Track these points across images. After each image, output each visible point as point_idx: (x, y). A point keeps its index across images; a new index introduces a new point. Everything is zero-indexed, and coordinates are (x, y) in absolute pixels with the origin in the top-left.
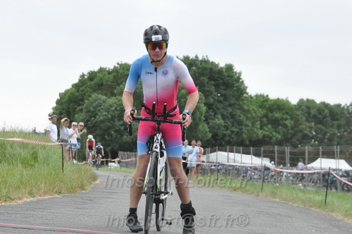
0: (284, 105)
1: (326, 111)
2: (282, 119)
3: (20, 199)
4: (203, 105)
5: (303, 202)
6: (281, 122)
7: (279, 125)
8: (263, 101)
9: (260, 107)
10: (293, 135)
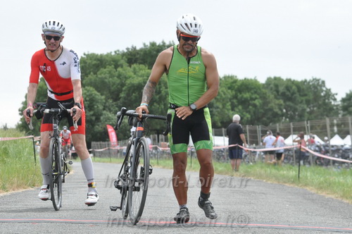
0: (252, 83)
2: (252, 99)
5: (277, 178)
6: (250, 102)
7: (249, 105)
8: (232, 83)
9: (229, 88)
10: (264, 115)
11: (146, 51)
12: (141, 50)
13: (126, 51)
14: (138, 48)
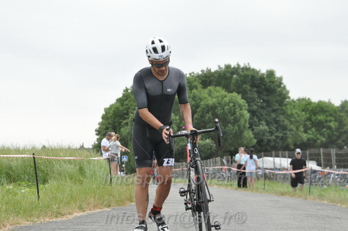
0: (327, 107)
2: (326, 121)
3: (70, 214)
4: (246, 112)
6: (325, 124)
7: (323, 127)
8: (306, 105)
9: (303, 111)
10: (339, 137)
11: (220, 73)
12: (216, 72)
13: (200, 73)
14: (213, 71)
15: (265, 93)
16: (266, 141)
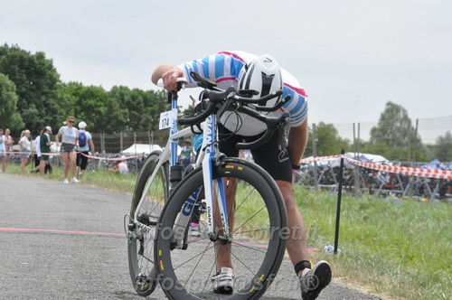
0: (98, 92)
1: (140, 98)
2: (97, 106)
4: (14, 93)
5: (119, 187)
6: (95, 109)
7: (93, 112)
8: (76, 90)
9: (73, 94)
10: (108, 122)
15: (34, 76)
16: (35, 124)
